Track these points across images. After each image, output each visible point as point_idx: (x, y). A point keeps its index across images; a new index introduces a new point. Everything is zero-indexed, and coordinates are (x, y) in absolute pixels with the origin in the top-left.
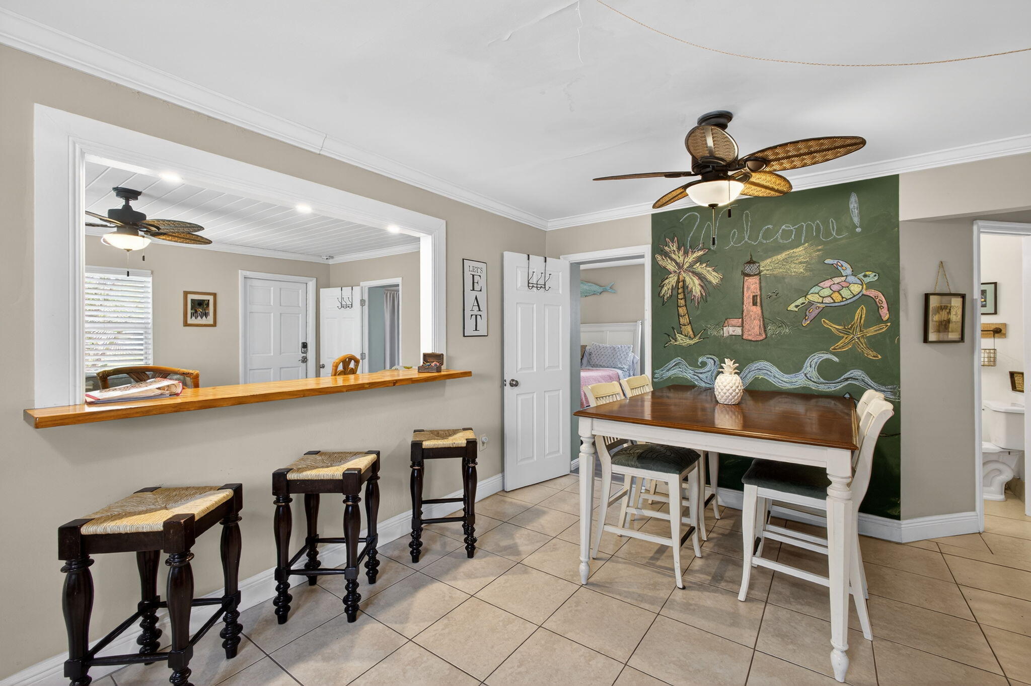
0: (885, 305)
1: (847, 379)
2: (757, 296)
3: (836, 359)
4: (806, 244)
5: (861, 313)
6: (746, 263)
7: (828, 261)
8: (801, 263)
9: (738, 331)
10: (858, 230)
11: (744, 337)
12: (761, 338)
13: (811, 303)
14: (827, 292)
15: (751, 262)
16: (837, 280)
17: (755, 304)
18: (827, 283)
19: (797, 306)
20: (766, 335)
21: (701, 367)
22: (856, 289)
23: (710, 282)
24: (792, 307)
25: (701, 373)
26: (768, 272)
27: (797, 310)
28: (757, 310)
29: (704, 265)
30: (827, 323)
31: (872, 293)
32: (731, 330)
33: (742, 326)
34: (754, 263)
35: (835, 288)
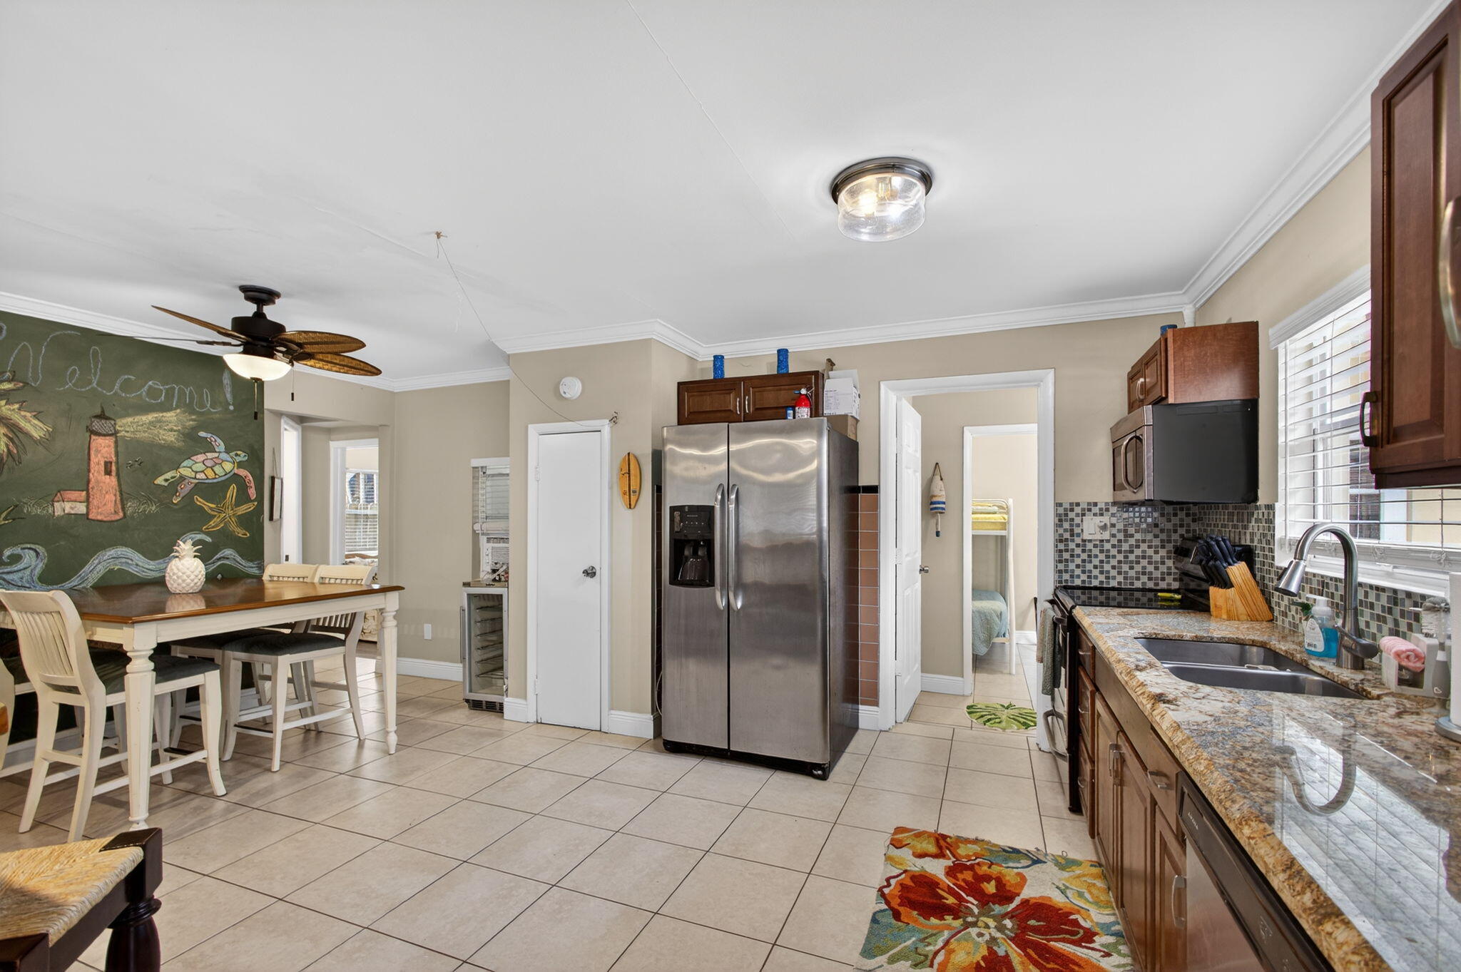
0: (252, 485)
1: (219, 559)
2: (111, 463)
3: (209, 539)
4: (178, 411)
5: (232, 491)
6: (96, 417)
7: (202, 434)
8: (172, 430)
9: (81, 509)
10: (231, 408)
11: (90, 517)
12: (118, 517)
13: (182, 478)
14: (199, 467)
15: (102, 416)
16: (210, 455)
17: (108, 472)
18: (200, 458)
19: (166, 480)
20: (125, 514)
21: (10, 564)
22: (228, 466)
23: (27, 434)
24: (160, 481)
25: (8, 573)
26: (126, 434)
27: (166, 484)
28: (112, 481)
29: (16, 406)
30: (199, 501)
31: (243, 472)
32: (70, 506)
33: (88, 500)
34: (108, 418)
35: (209, 463)
